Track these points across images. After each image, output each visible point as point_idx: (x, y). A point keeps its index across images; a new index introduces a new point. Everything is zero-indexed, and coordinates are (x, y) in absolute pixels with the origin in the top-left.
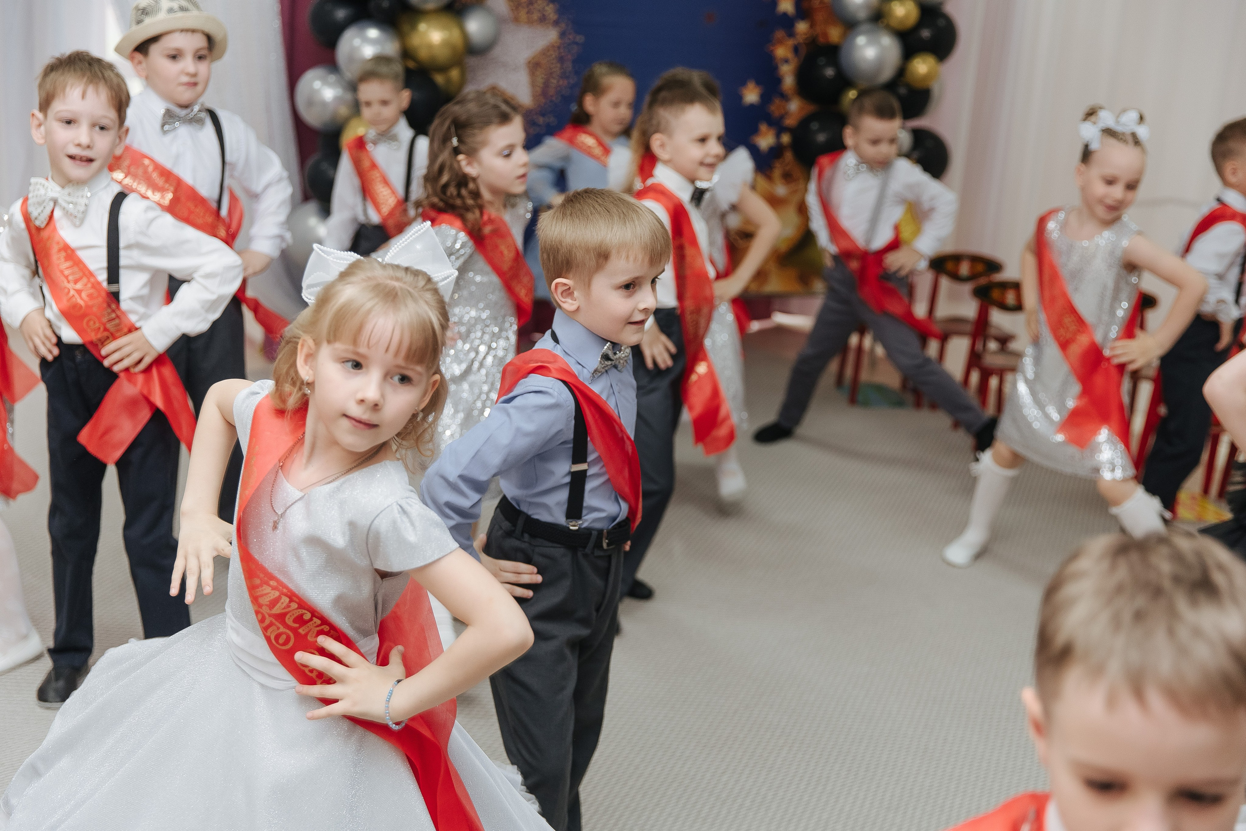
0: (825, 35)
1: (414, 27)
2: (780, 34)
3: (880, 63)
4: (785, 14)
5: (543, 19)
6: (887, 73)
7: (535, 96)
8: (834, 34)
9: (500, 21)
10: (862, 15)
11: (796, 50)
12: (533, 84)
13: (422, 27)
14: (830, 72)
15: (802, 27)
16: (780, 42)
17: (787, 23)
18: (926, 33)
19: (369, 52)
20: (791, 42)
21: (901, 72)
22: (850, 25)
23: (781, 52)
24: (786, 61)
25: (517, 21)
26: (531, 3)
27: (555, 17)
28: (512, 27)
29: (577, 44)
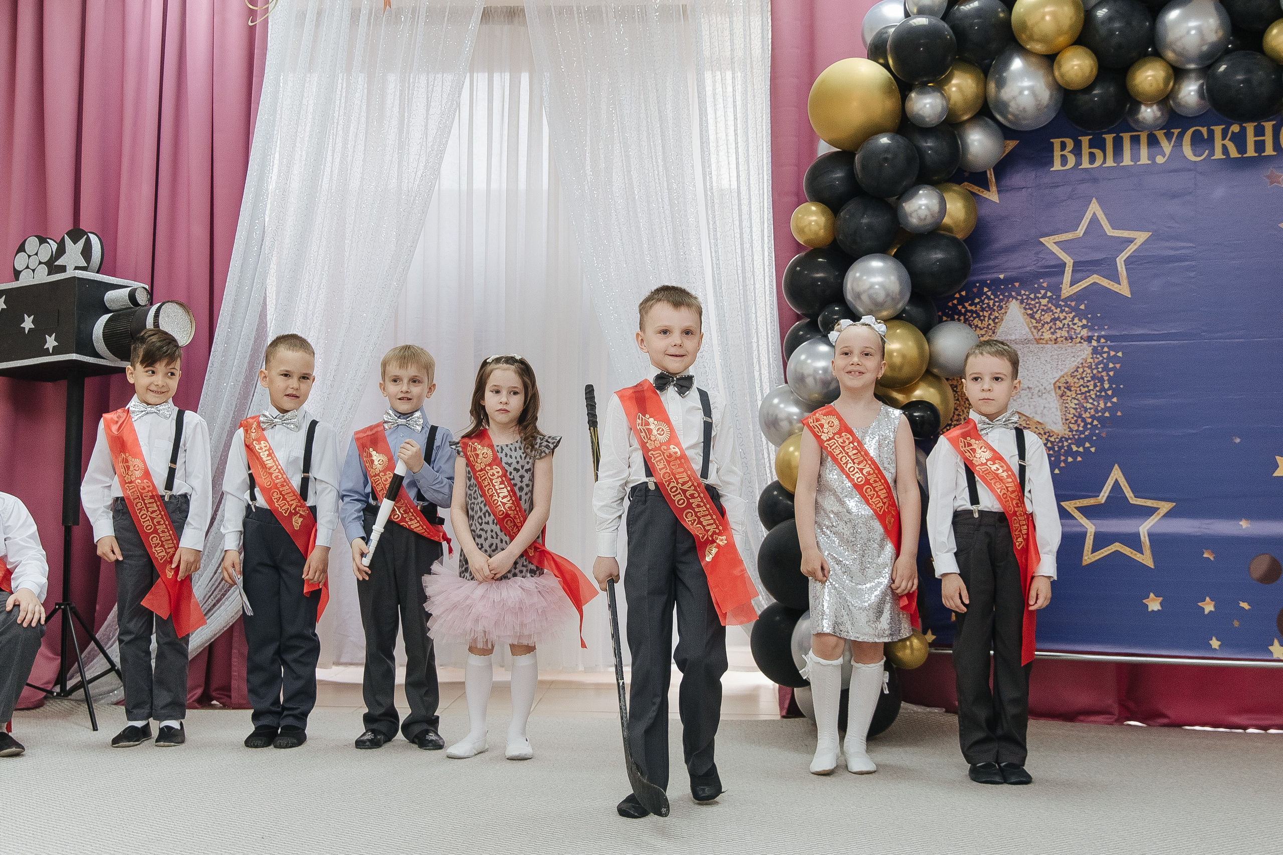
5: (1070, 338)
7: (1067, 423)
12: (1064, 410)
25: (1038, 341)
26: (1054, 320)
27: (1085, 333)
28: (1034, 347)
29: (1114, 359)
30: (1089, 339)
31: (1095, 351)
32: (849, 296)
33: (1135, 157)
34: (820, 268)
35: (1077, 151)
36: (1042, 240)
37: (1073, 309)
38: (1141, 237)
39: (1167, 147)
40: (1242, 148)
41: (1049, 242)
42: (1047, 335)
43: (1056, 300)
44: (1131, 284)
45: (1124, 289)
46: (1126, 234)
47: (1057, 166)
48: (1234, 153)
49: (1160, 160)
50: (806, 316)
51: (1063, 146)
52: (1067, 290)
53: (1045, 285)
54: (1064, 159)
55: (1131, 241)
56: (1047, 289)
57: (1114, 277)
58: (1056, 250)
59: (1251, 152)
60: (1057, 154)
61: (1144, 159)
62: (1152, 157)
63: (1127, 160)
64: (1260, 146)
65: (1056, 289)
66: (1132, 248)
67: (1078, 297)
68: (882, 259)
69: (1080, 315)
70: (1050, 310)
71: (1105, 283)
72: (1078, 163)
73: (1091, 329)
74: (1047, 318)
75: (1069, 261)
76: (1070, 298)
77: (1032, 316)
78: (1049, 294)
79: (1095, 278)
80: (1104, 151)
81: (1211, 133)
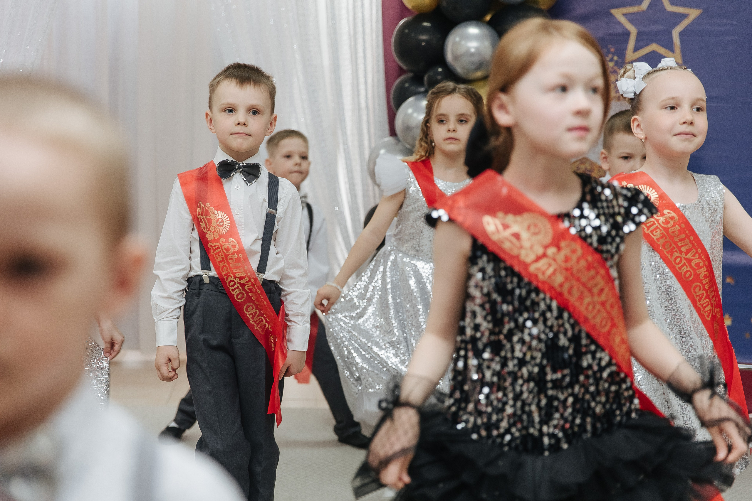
32: (449, 57)
34: (425, 30)
36: (613, 11)
38: (694, 13)
41: (618, 14)
43: (620, 64)
44: (683, 53)
45: (676, 56)
46: (681, 10)
50: (411, 71)
52: (630, 55)
53: (612, 50)
55: (684, 16)
56: (614, 54)
57: (669, 45)
58: (623, 20)
65: (621, 54)
66: (686, 23)
68: (478, 26)
71: (661, 50)
75: (633, 31)
78: (616, 58)
79: (653, 47)
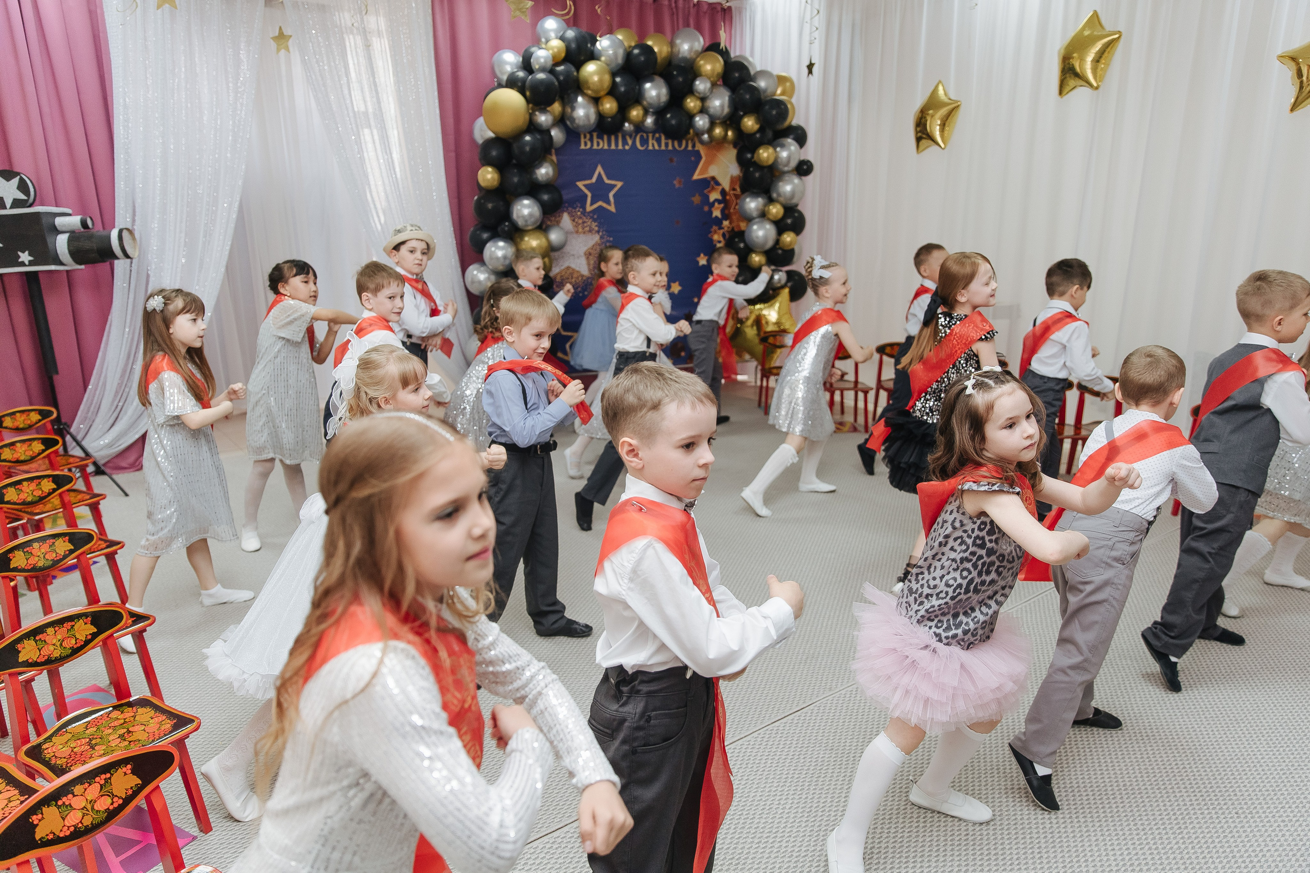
0: (739, 226)
1: (522, 239)
2: (715, 228)
3: (766, 237)
4: (716, 217)
5: (590, 231)
6: (770, 244)
7: (590, 270)
8: (743, 225)
9: (567, 233)
10: (755, 214)
11: (724, 235)
12: (589, 264)
13: (526, 239)
14: (742, 245)
15: (726, 223)
16: (715, 232)
17: (718, 222)
18: (789, 221)
19: (500, 254)
20: (721, 231)
21: (777, 242)
22: (749, 220)
23: (716, 237)
24: (720, 242)
25: (577, 232)
26: (584, 222)
27: (596, 229)
28: (575, 235)
29: (609, 241)
30: (598, 232)
31: (601, 238)
33: (617, 145)
35: (591, 140)
36: (577, 183)
37: (592, 218)
38: (619, 184)
39: (630, 142)
40: (660, 145)
41: (580, 184)
42: (580, 230)
43: (584, 213)
44: (616, 207)
45: (612, 208)
46: (613, 183)
47: (583, 147)
48: (657, 147)
49: (627, 148)
51: (585, 137)
52: (589, 208)
53: (580, 206)
54: (586, 144)
55: (615, 186)
56: (581, 208)
57: (608, 203)
58: (583, 188)
59: (663, 147)
60: (583, 140)
61: (620, 147)
62: (623, 145)
63: (613, 147)
64: (667, 145)
65: (584, 207)
67: (594, 211)
68: (528, 200)
69: (595, 220)
70: (581, 218)
71: (605, 205)
72: (592, 145)
73: (599, 227)
74: (580, 221)
75: (589, 195)
76: (591, 212)
77: (574, 220)
78: (581, 210)
79: (600, 203)
80: (603, 139)
81: (648, 137)
